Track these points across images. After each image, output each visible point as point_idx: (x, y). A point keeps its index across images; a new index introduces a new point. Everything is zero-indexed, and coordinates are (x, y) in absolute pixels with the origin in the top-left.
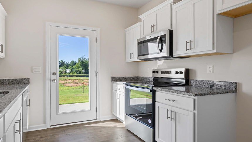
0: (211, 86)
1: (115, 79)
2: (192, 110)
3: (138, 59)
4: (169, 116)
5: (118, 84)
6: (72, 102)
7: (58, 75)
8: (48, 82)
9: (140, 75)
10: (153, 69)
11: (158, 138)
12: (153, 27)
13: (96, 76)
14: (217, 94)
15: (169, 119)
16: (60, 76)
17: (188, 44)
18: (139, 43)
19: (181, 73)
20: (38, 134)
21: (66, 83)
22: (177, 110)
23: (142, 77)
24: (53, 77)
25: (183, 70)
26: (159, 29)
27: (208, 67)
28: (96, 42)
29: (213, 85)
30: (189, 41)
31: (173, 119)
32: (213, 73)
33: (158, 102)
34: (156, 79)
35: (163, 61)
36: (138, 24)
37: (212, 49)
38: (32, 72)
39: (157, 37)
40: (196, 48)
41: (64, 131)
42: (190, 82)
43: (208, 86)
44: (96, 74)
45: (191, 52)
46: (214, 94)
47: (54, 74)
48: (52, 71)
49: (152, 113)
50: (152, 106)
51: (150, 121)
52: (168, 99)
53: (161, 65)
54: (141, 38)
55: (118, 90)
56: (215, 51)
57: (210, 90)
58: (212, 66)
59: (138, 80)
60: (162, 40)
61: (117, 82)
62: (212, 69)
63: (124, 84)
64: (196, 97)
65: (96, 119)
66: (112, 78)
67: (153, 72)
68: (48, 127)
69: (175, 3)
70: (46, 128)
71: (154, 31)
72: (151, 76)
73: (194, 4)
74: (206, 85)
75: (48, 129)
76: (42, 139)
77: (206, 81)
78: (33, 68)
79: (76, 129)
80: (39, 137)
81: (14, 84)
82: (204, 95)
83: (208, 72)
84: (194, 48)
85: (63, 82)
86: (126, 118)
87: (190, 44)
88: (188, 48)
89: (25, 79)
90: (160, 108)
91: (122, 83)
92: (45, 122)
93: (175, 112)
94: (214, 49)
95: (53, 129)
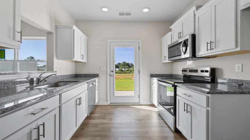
0: (239, 85)
1: (152, 76)
2: (206, 107)
3: (168, 60)
4: (186, 109)
5: (154, 79)
6: (130, 90)
7: (115, 72)
8: (109, 77)
9: (174, 73)
10: (183, 68)
11: (179, 126)
12: (179, 34)
13: (139, 73)
14: (240, 94)
15: (186, 111)
16: (116, 73)
17: (209, 45)
18: (169, 48)
19: (207, 71)
20: (102, 107)
21: (132, 77)
22: (192, 104)
23: (175, 75)
24: (112, 73)
25: (208, 69)
26: (184, 35)
27: (237, 65)
28: (139, 50)
29: (242, 85)
30: (210, 42)
31: (189, 112)
32: (242, 72)
33: (179, 96)
34: (185, 76)
35: (192, 61)
36: (170, 33)
37: (234, 48)
38: (100, 70)
39: (181, 42)
40: (217, 47)
41: (117, 108)
42: (216, 80)
43: (235, 85)
44: (139, 72)
45: (212, 52)
46: (236, 94)
47: (112, 71)
48: (111, 70)
49: (173, 104)
50: (173, 97)
51: (172, 111)
52: (186, 94)
53: (190, 65)
54: (172, 44)
55: (154, 84)
56: (238, 49)
57: (239, 89)
58: (241, 65)
59: (172, 77)
60: (185, 44)
61: (153, 78)
62: (241, 68)
63: (157, 79)
64: (209, 95)
65: (139, 103)
66: (150, 74)
67: (183, 71)
68: (109, 103)
69: (198, 10)
70: (107, 104)
71: (180, 37)
72: (182, 74)
73: (215, 6)
74: (233, 84)
75: (108, 105)
76: (102, 111)
77: (234, 79)
78: (101, 68)
79: (123, 107)
80: (102, 109)
81: (91, 77)
82: (220, 94)
83: (236, 70)
84: (215, 47)
85: (130, 77)
86: (158, 105)
87: (211, 44)
88: (209, 48)
89: (96, 74)
90: (180, 101)
91: (156, 78)
92: (107, 101)
93: (191, 106)
94: (237, 46)
95: (111, 105)
